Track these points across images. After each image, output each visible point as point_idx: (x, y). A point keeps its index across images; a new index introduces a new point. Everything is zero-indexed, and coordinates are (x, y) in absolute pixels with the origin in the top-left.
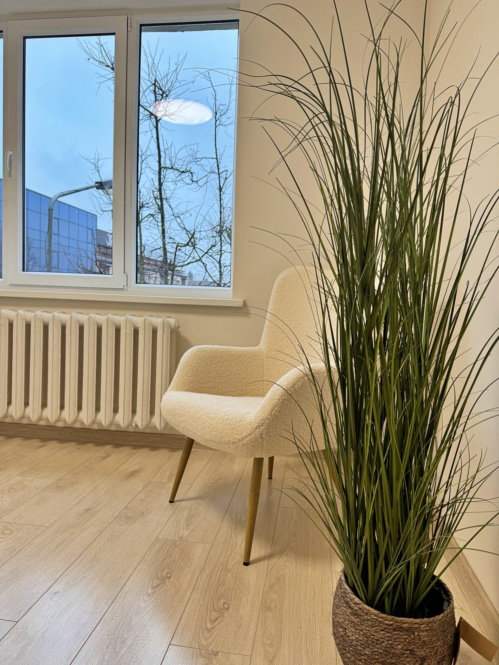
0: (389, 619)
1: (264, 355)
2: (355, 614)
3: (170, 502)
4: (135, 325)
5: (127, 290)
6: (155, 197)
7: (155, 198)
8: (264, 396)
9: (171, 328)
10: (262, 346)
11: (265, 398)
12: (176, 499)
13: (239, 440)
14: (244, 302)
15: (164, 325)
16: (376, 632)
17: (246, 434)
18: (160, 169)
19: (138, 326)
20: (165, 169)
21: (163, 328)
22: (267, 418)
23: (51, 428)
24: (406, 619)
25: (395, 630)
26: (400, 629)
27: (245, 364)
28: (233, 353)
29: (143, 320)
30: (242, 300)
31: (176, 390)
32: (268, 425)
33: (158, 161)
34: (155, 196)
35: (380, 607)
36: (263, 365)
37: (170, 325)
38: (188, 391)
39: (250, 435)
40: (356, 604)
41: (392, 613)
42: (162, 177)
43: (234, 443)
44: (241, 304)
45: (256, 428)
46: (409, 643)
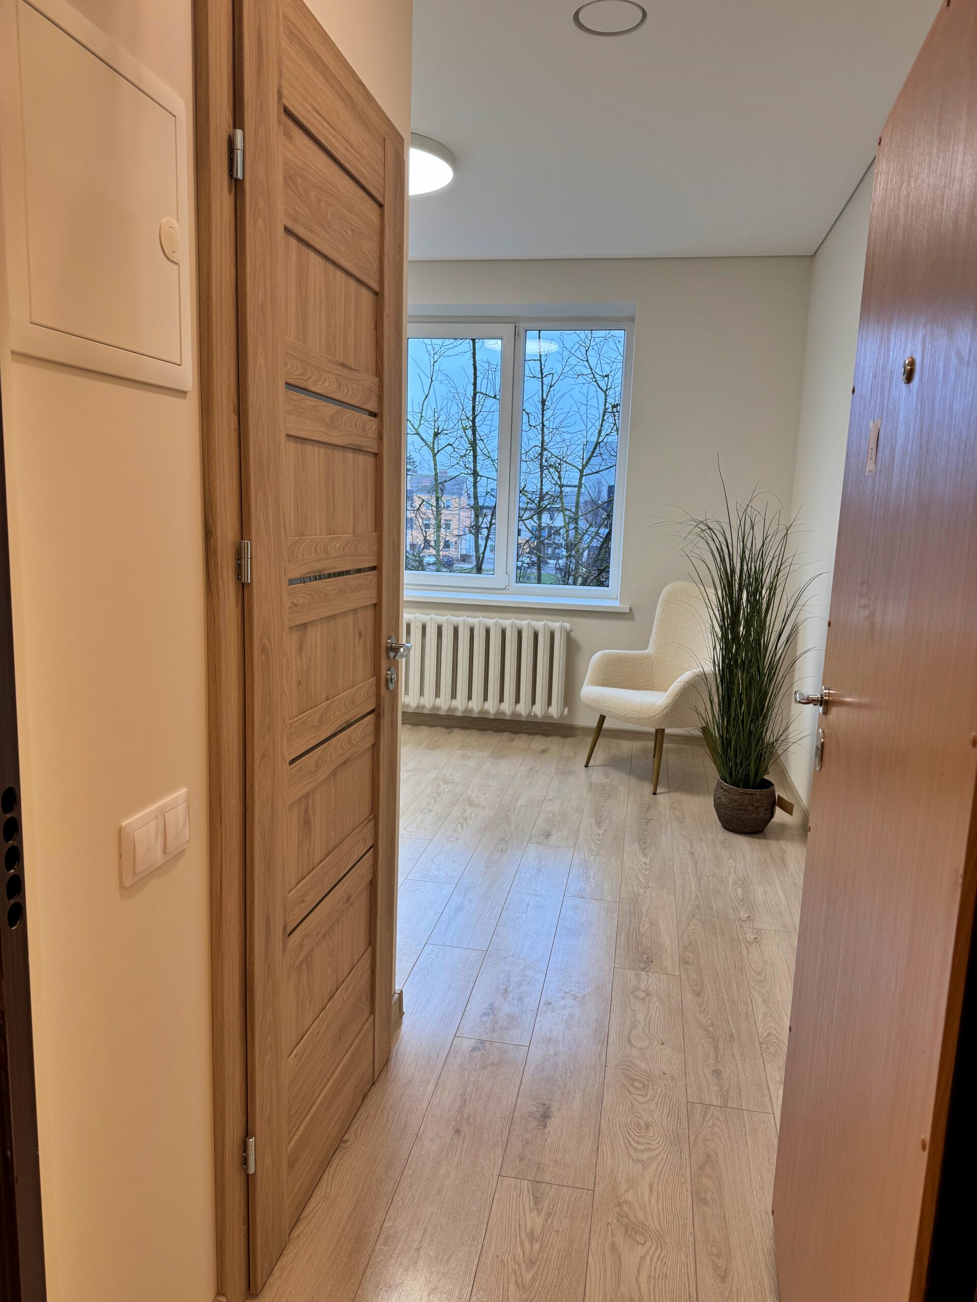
0: (741, 790)
1: (653, 658)
2: (726, 791)
3: (585, 766)
4: (535, 628)
5: (508, 590)
6: (463, 427)
7: (465, 429)
8: (666, 691)
9: (567, 632)
10: (650, 650)
11: (667, 693)
12: (589, 765)
13: (653, 717)
14: (630, 609)
15: (561, 629)
16: (735, 796)
17: (657, 713)
18: (475, 395)
19: (538, 629)
20: (485, 396)
21: (561, 632)
22: (671, 703)
23: (452, 717)
24: (749, 790)
25: (744, 794)
26: (747, 794)
27: (638, 665)
28: (629, 656)
29: (542, 625)
30: (629, 606)
31: (592, 685)
32: (672, 707)
33: (472, 382)
34: (464, 425)
35: (738, 786)
36: (652, 666)
37: (565, 629)
38: (599, 686)
39: (660, 713)
40: (726, 786)
41: (743, 788)
42: (477, 403)
43: (649, 718)
44: (628, 611)
45: (664, 709)
46: (751, 800)
